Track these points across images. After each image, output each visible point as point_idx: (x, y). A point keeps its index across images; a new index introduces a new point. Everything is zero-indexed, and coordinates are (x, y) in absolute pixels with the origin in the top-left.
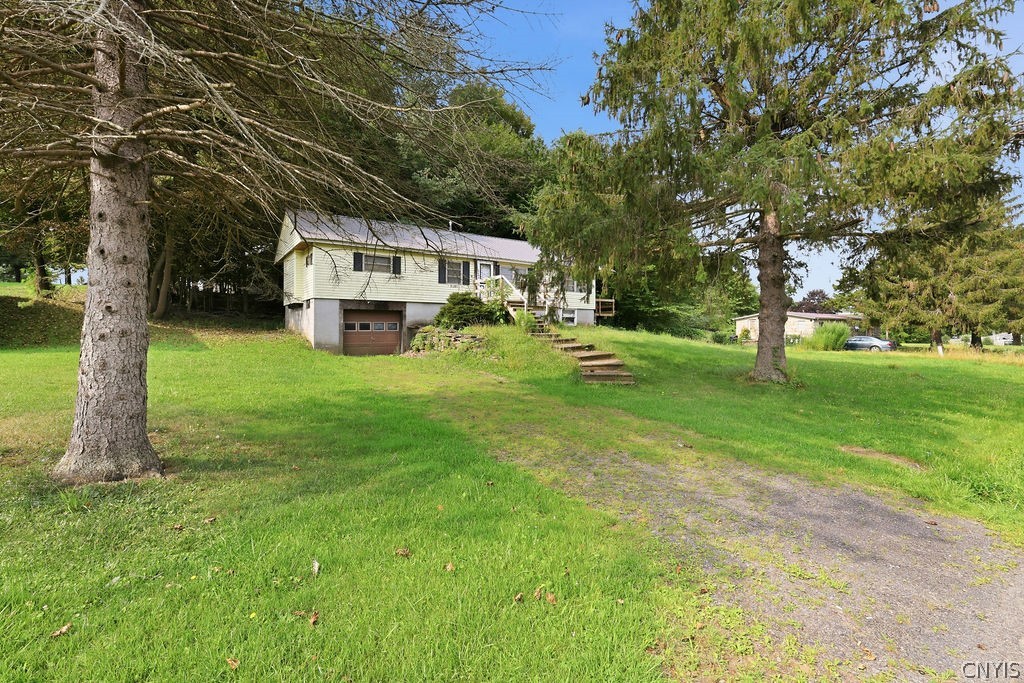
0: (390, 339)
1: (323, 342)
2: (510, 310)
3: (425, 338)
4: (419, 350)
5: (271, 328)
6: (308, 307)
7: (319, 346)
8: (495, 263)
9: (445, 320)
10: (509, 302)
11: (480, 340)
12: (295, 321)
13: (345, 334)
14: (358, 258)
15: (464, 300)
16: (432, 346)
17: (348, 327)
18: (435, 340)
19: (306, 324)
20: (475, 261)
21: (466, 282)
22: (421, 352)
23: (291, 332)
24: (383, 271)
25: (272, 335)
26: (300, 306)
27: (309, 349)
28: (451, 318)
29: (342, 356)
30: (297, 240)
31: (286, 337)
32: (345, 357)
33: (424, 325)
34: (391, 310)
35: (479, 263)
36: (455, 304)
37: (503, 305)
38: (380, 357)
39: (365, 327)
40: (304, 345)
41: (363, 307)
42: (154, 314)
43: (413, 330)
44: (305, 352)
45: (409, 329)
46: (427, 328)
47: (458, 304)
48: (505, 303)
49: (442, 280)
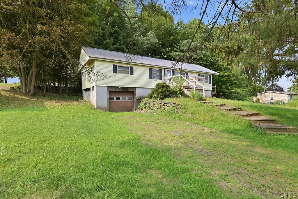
0: (129, 104)
1: (100, 106)
2: (185, 91)
3: (146, 104)
4: (142, 109)
5: (77, 100)
6: (93, 90)
7: (98, 108)
8: (173, 70)
9: (155, 95)
10: (184, 87)
11: (178, 105)
12: (87, 96)
13: (110, 102)
14: (115, 67)
15: (163, 86)
16: (150, 108)
17: (111, 99)
18: (151, 105)
19: (92, 98)
20: (165, 69)
21: (161, 79)
22: (144, 110)
23: (85, 101)
24: (125, 73)
25: (77, 103)
26: (89, 89)
27: (94, 109)
28: (158, 94)
29: (109, 113)
30: (88, 59)
31: (84, 104)
32: (110, 113)
33: (144, 98)
34: (129, 91)
35: (166, 70)
36: (159, 88)
37: (180, 88)
38: (125, 112)
39: (118, 99)
40: (92, 107)
41: (117, 90)
42: (30, 94)
43: (139, 100)
44: (92, 111)
45: (137, 100)
46: (146, 99)
47: (160, 88)
48: (182, 87)
49: (151, 78)
